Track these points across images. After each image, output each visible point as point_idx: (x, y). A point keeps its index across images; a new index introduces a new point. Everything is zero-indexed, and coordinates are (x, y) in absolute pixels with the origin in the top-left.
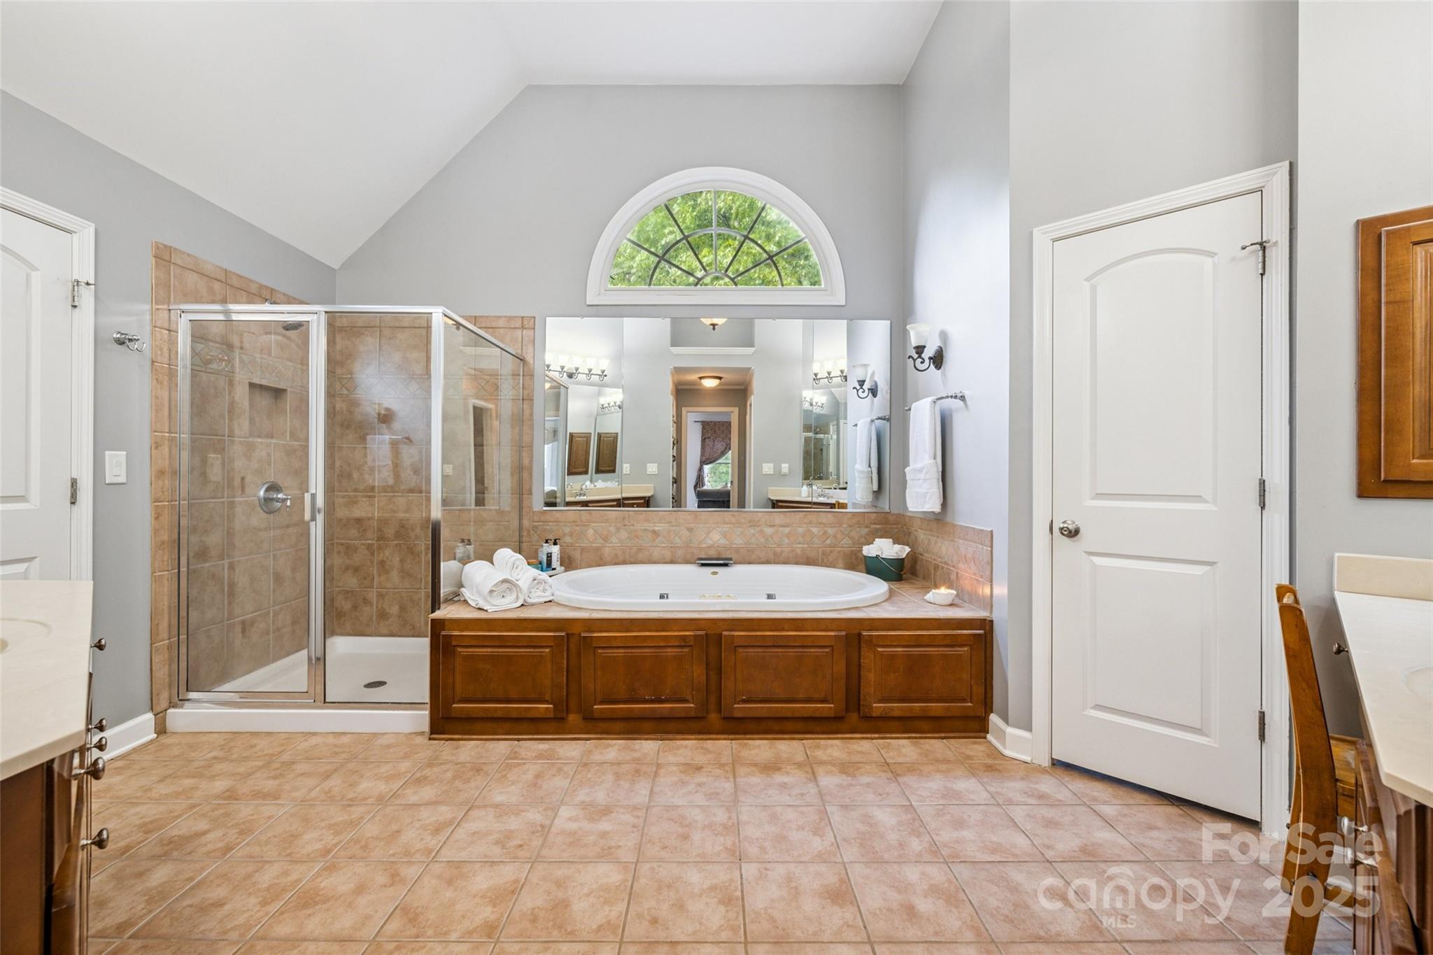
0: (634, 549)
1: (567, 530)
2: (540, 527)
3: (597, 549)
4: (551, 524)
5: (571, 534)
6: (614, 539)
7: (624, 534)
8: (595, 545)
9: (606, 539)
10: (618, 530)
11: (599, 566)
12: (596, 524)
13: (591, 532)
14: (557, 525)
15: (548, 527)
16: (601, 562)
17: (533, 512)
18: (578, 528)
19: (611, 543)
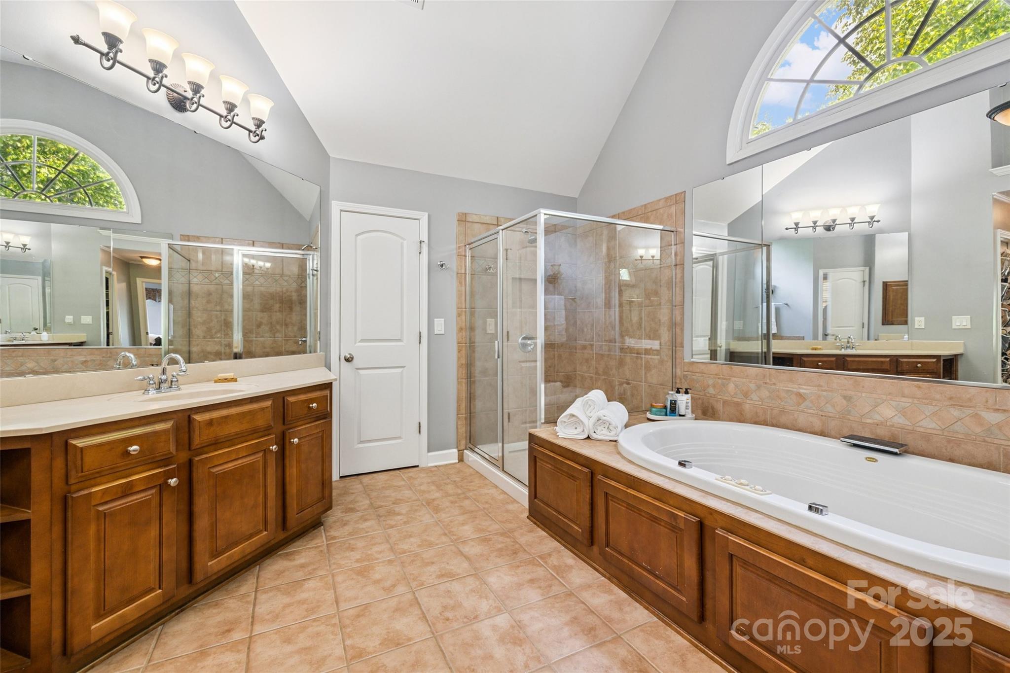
0: (776, 411)
1: (710, 382)
2: (689, 377)
3: (738, 404)
4: (697, 374)
5: (714, 386)
6: (754, 397)
7: (765, 393)
8: (735, 400)
9: (746, 395)
10: (759, 387)
11: (740, 422)
12: (736, 379)
13: (731, 387)
14: (703, 376)
15: (695, 377)
16: (740, 418)
17: (684, 363)
18: (720, 381)
19: (752, 400)
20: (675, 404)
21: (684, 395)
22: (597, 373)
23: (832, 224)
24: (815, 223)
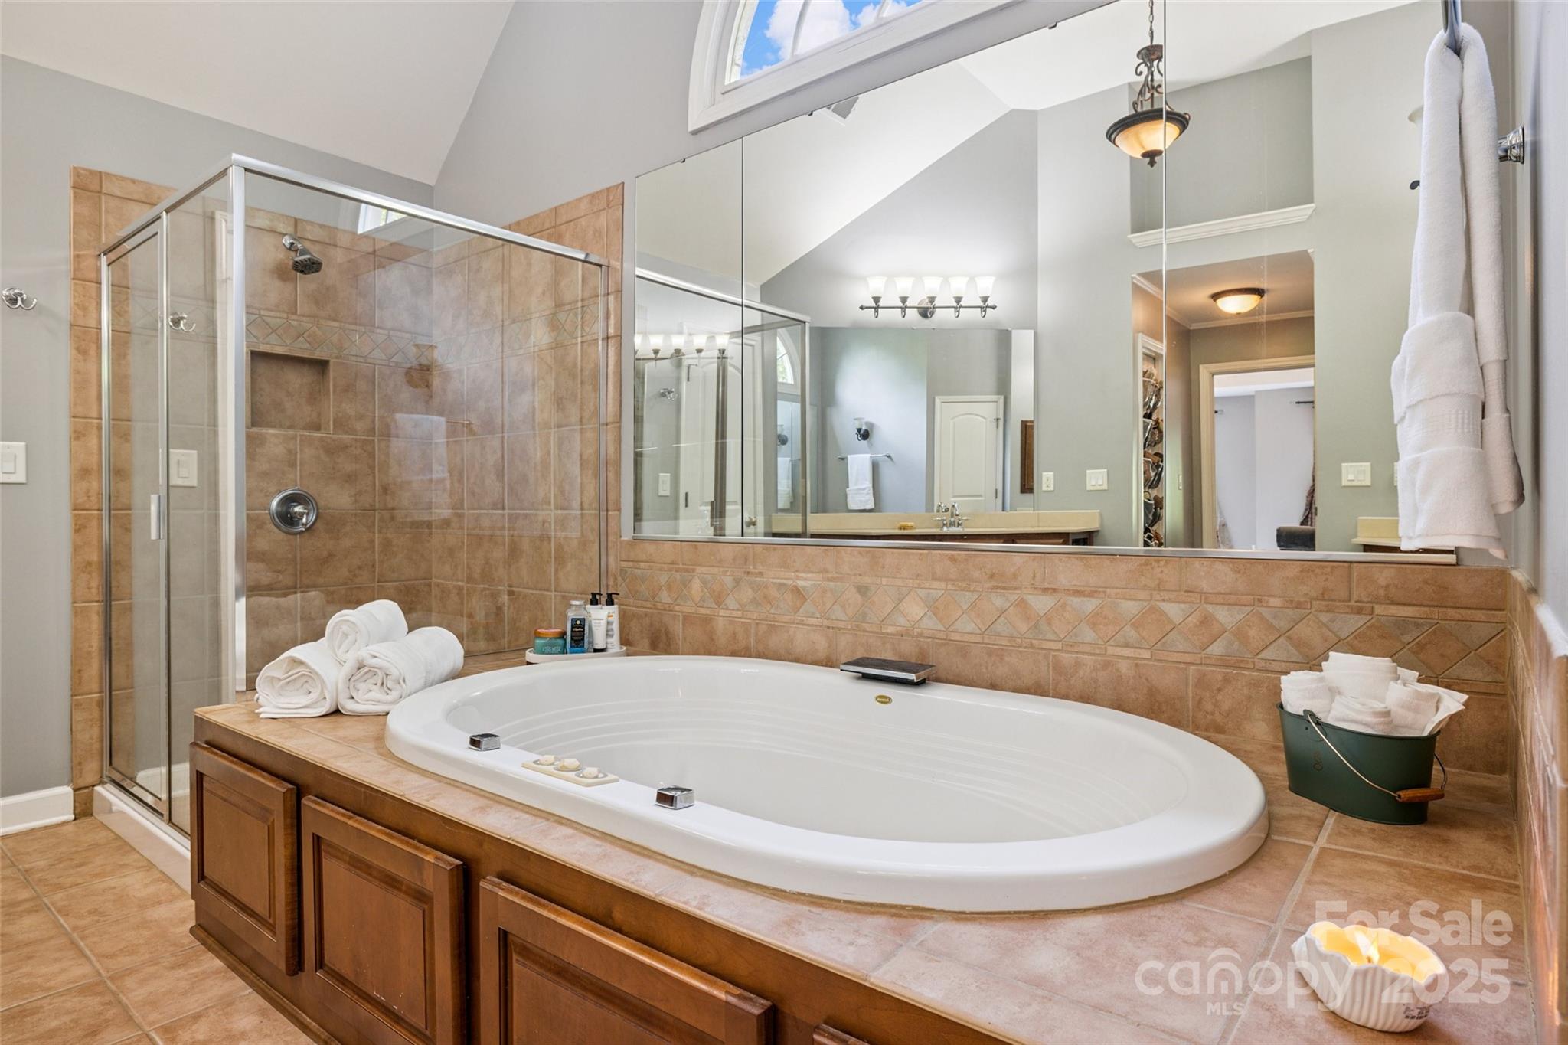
0: (763, 628)
1: (663, 578)
2: (629, 571)
3: (707, 620)
4: (642, 565)
5: (669, 589)
6: (731, 602)
7: (747, 594)
8: (703, 611)
9: (719, 600)
10: (737, 582)
11: (710, 654)
12: (704, 569)
13: (696, 585)
14: (650, 568)
15: (638, 572)
16: (709, 649)
17: (621, 542)
18: (678, 576)
19: (727, 609)
20: (583, 626)
21: (605, 607)
22: (470, 579)
23: (929, 305)
24: (904, 299)
